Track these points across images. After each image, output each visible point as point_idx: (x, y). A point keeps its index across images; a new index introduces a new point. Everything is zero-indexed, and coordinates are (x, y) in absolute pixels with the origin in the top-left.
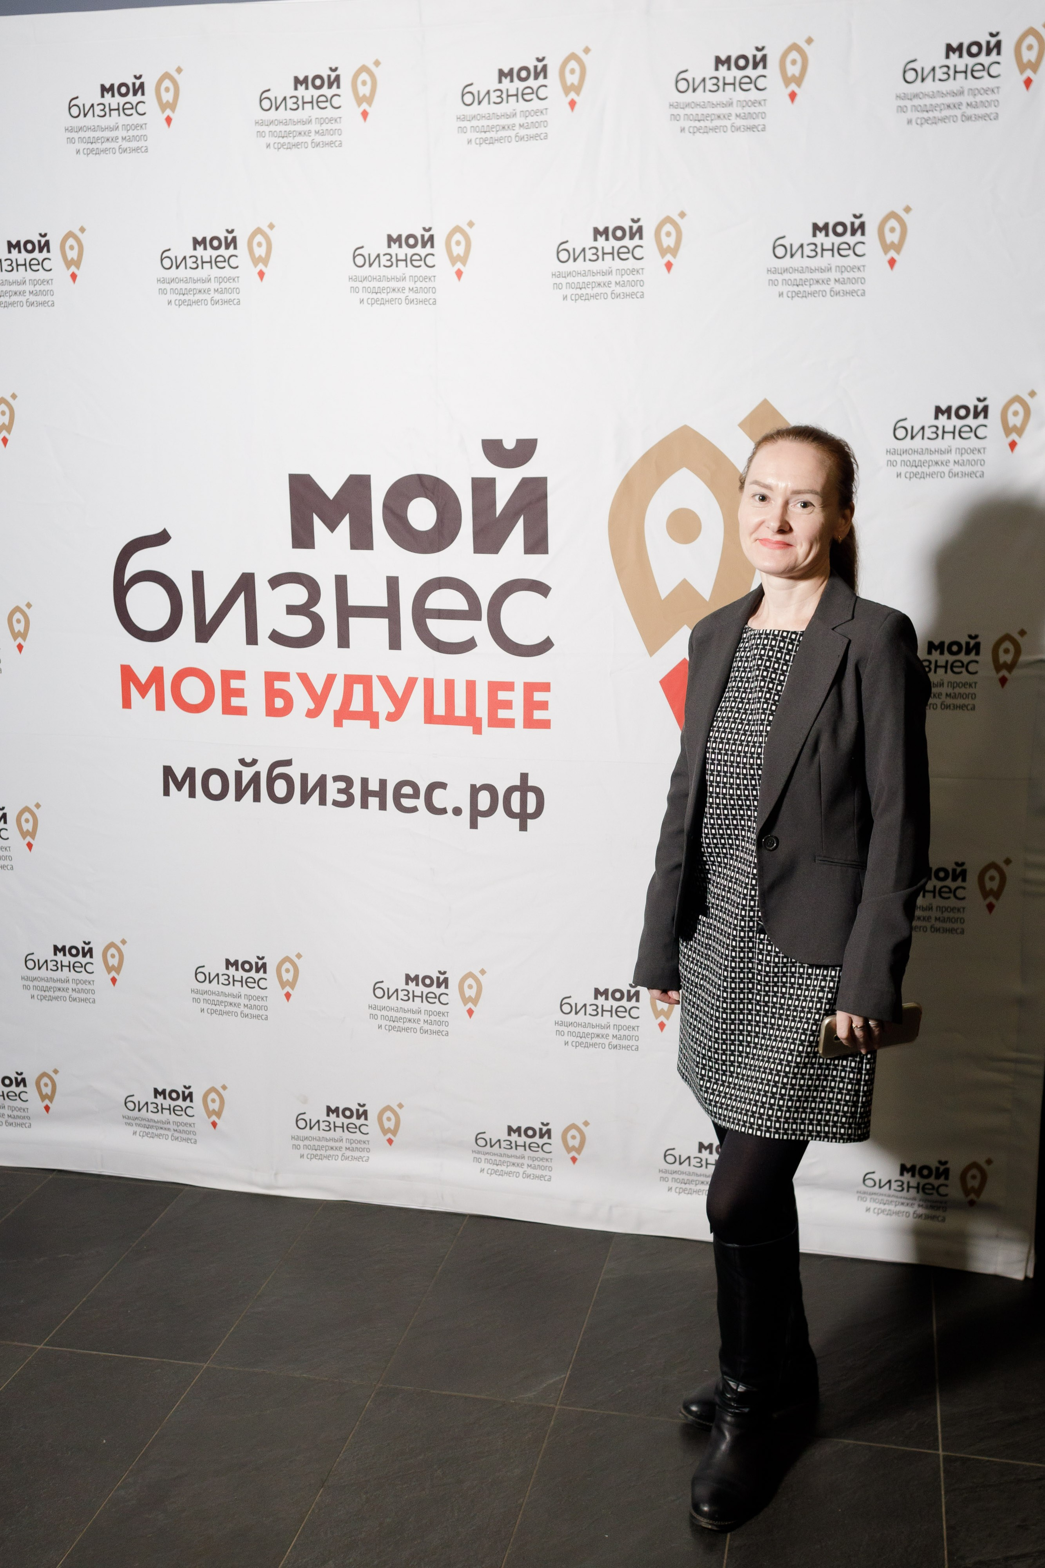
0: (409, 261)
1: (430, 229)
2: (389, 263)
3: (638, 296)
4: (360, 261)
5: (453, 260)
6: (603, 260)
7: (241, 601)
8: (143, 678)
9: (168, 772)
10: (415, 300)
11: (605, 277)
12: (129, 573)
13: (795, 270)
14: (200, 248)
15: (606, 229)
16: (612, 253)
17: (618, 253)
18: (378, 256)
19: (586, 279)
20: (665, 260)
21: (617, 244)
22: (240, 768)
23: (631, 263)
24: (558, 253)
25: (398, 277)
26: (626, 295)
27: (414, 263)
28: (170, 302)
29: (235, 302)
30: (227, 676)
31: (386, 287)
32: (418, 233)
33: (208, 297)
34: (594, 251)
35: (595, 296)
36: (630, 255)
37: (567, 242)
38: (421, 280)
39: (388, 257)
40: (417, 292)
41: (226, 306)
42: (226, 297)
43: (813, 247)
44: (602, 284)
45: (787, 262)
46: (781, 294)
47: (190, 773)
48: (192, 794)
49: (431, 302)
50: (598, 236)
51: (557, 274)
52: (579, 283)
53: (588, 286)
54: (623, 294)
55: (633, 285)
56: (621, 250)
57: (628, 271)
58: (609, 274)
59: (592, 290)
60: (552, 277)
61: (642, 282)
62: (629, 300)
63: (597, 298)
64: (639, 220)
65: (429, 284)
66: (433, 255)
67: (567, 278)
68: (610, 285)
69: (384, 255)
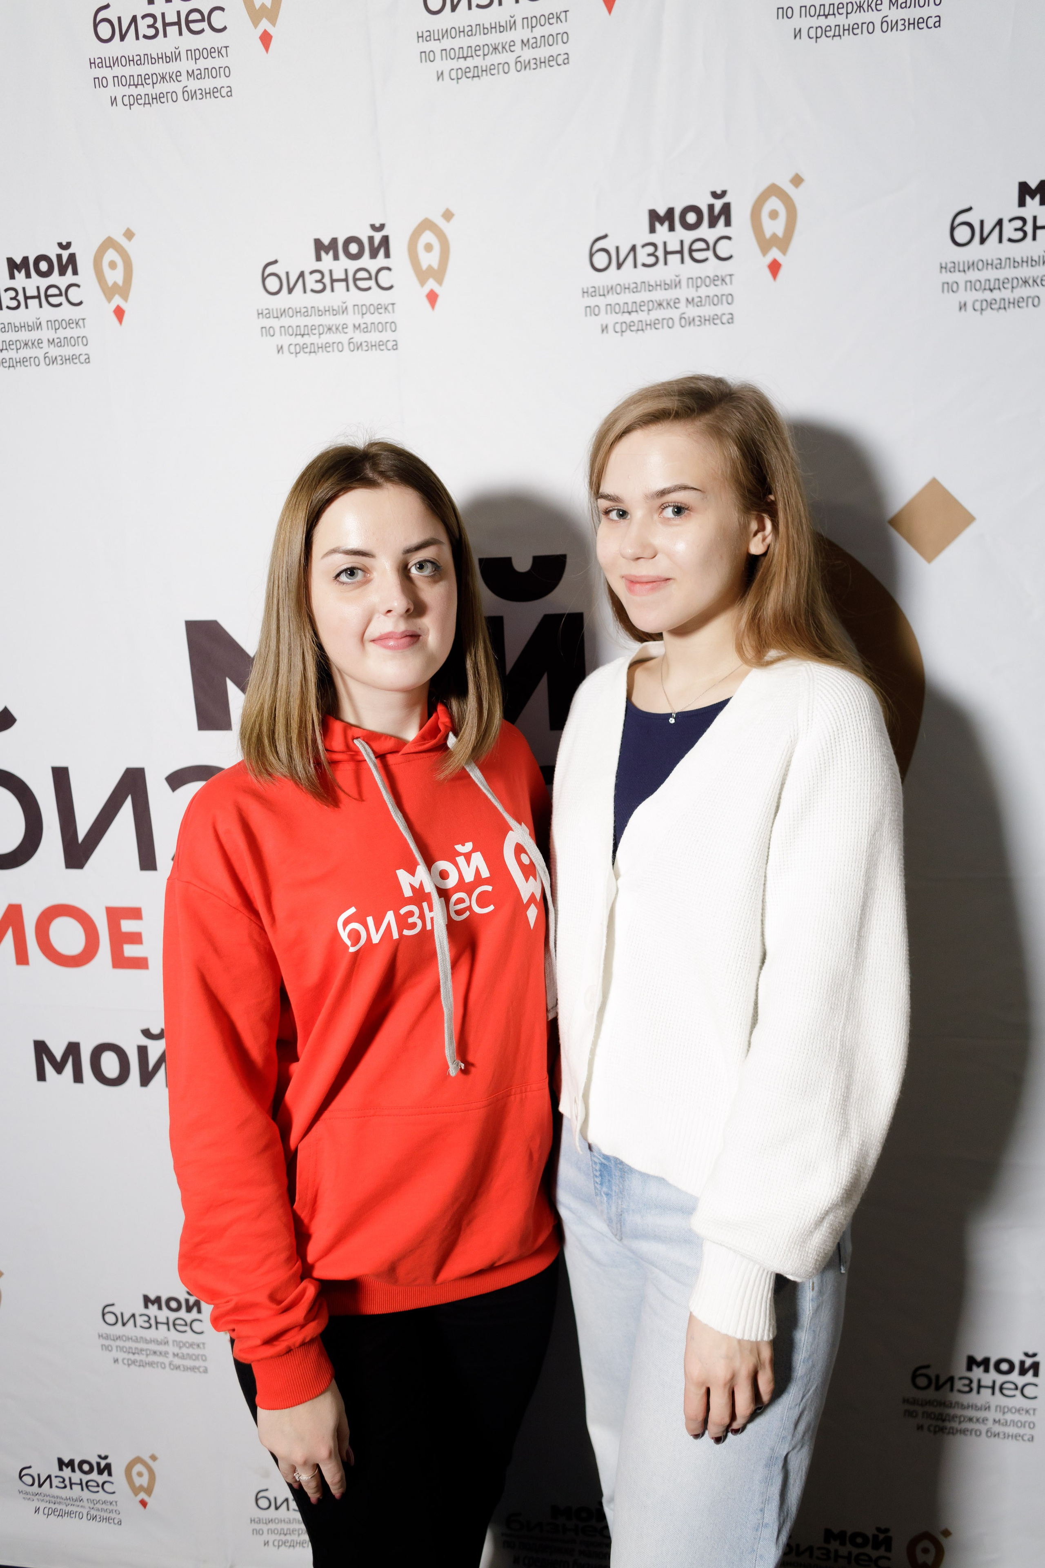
0: (350, 281)
1: (382, 227)
2: (319, 286)
3: (724, 320)
4: (273, 284)
5: (423, 275)
6: (666, 263)
7: (127, 809)
9: (41, 1049)
10: (364, 344)
11: (670, 291)
13: (988, 264)
14: (20, 276)
15: (670, 212)
16: (681, 252)
17: (691, 251)
18: (302, 274)
19: (639, 297)
20: (769, 259)
21: (689, 236)
22: (144, 1041)
23: (712, 267)
24: (591, 255)
25: (336, 308)
26: (705, 320)
27: (360, 283)
29: (82, 358)
30: (115, 915)
31: (317, 324)
32: (364, 234)
33: (40, 353)
34: (651, 249)
35: (653, 325)
36: (710, 254)
37: (605, 236)
38: (372, 311)
39: (318, 276)
40: (366, 330)
41: (68, 366)
42: (67, 351)
43: (1019, 224)
44: (665, 304)
45: (975, 251)
46: (963, 306)
47: (73, 1049)
48: (78, 1078)
49: (390, 345)
50: (657, 225)
51: (591, 290)
52: (627, 303)
53: (643, 308)
54: (699, 318)
55: (715, 302)
56: (695, 246)
57: (708, 280)
58: (676, 286)
59: (648, 314)
60: (583, 296)
61: (730, 297)
62: (708, 328)
63: (657, 326)
64: (724, 193)
65: (385, 318)
66: (389, 269)
67: (607, 297)
68: (677, 305)
69: (311, 273)
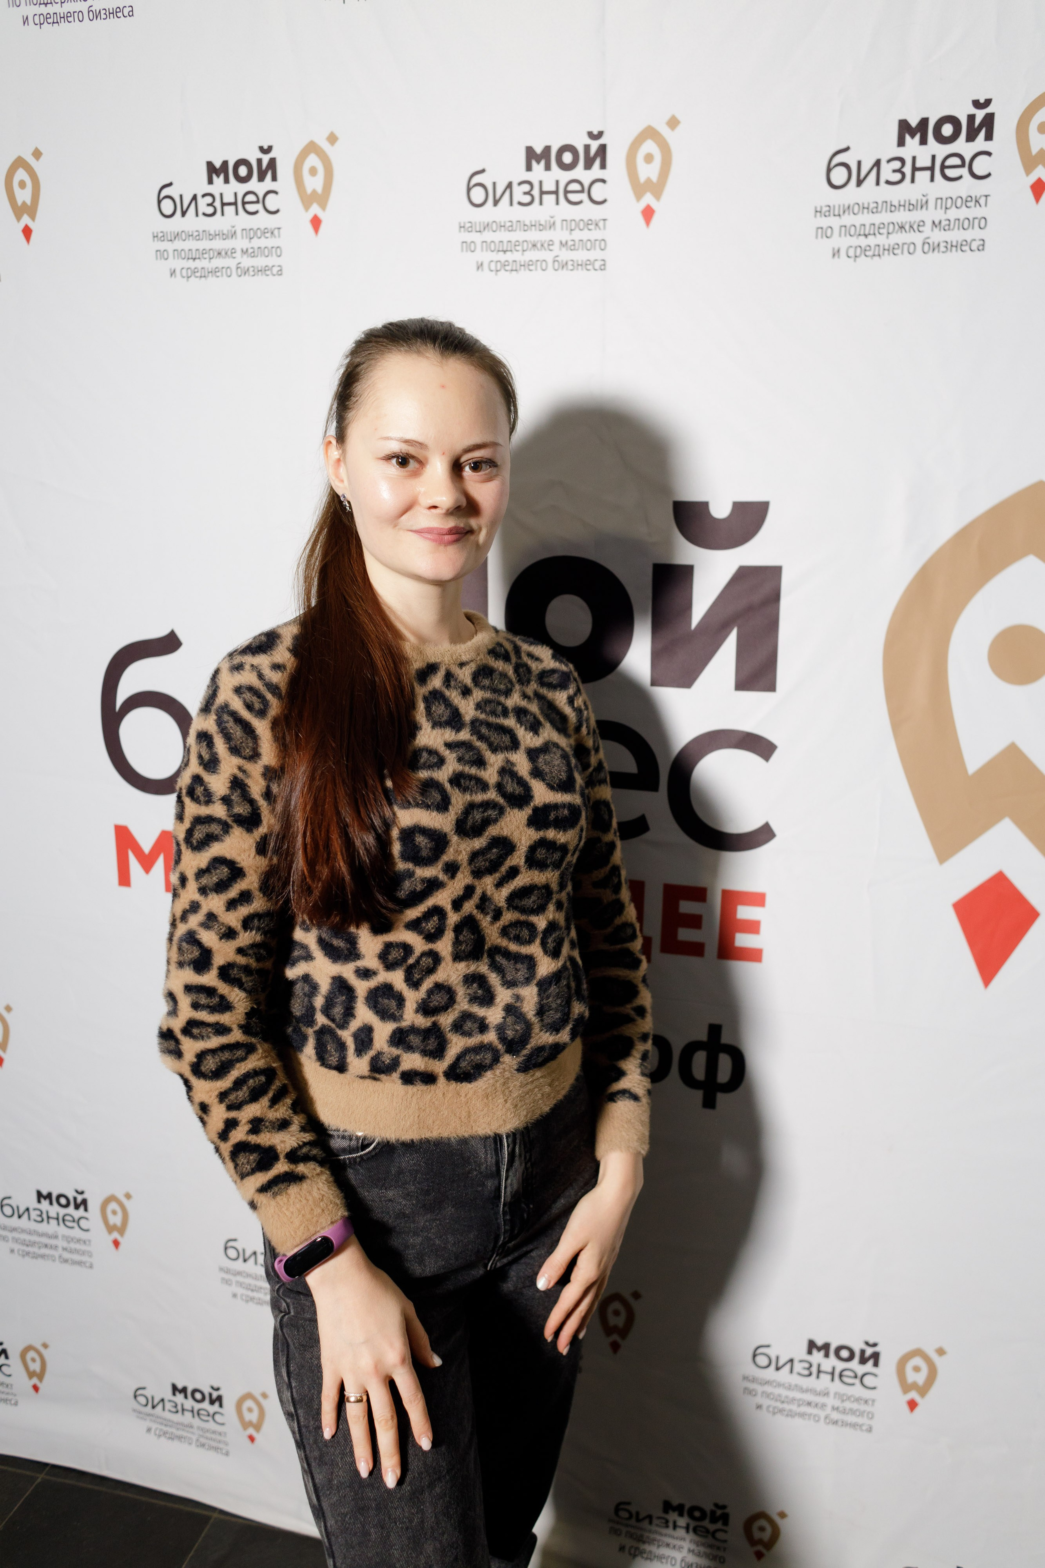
0: (561, 193)
1: (600, 134)
2: (527, 199)
3: (974, 247)
4: (478, 195)
5: (640, 189)
6: (913, 181)
8: (147, 845)
10: (570, 263)
11: (914, 212)
12: (122, 695)
14: (219, 181)
15: (924, 122)
16: (932, 168)
17: (943, 167)
18: (510, 185)
19: (878, 218)
20: (1033, 178)
21: (943, 150)
23: (966, 186)
24: (829, 170)
25: (543, 222)
26: (951, 246)
27: (571, 196)
28: (173, 273)
29: (275, 270)
31: (521, 240)
32: (580, 142)
33: (232, 263)
34: (897, 165)
35: (891, 250)
36: (964, 171)
37: (847, 149)
38: (582, 227)
39: (527, 187)
40: (573, 248)
41: (260, 278)
42: (260, 262)
44: (907, 227)
49: (597, 265)
50: (907, 137)
51: (825, 209)
52: (864, 225)
53: (881, 231)
54: (945, 244)
55: (966, 226)
56: (949, 162)
57: (959, 201)
58: (922, 207)
59: (887, 237)
60: (815, 216)
61: (983, 221)
62: (955, 255)
63: (896, 252)
64: (988, 102)
65: (595, 234)
66: (604, 181)
67: (842, 217)
68: (921, 229)
69: (520, 184)
